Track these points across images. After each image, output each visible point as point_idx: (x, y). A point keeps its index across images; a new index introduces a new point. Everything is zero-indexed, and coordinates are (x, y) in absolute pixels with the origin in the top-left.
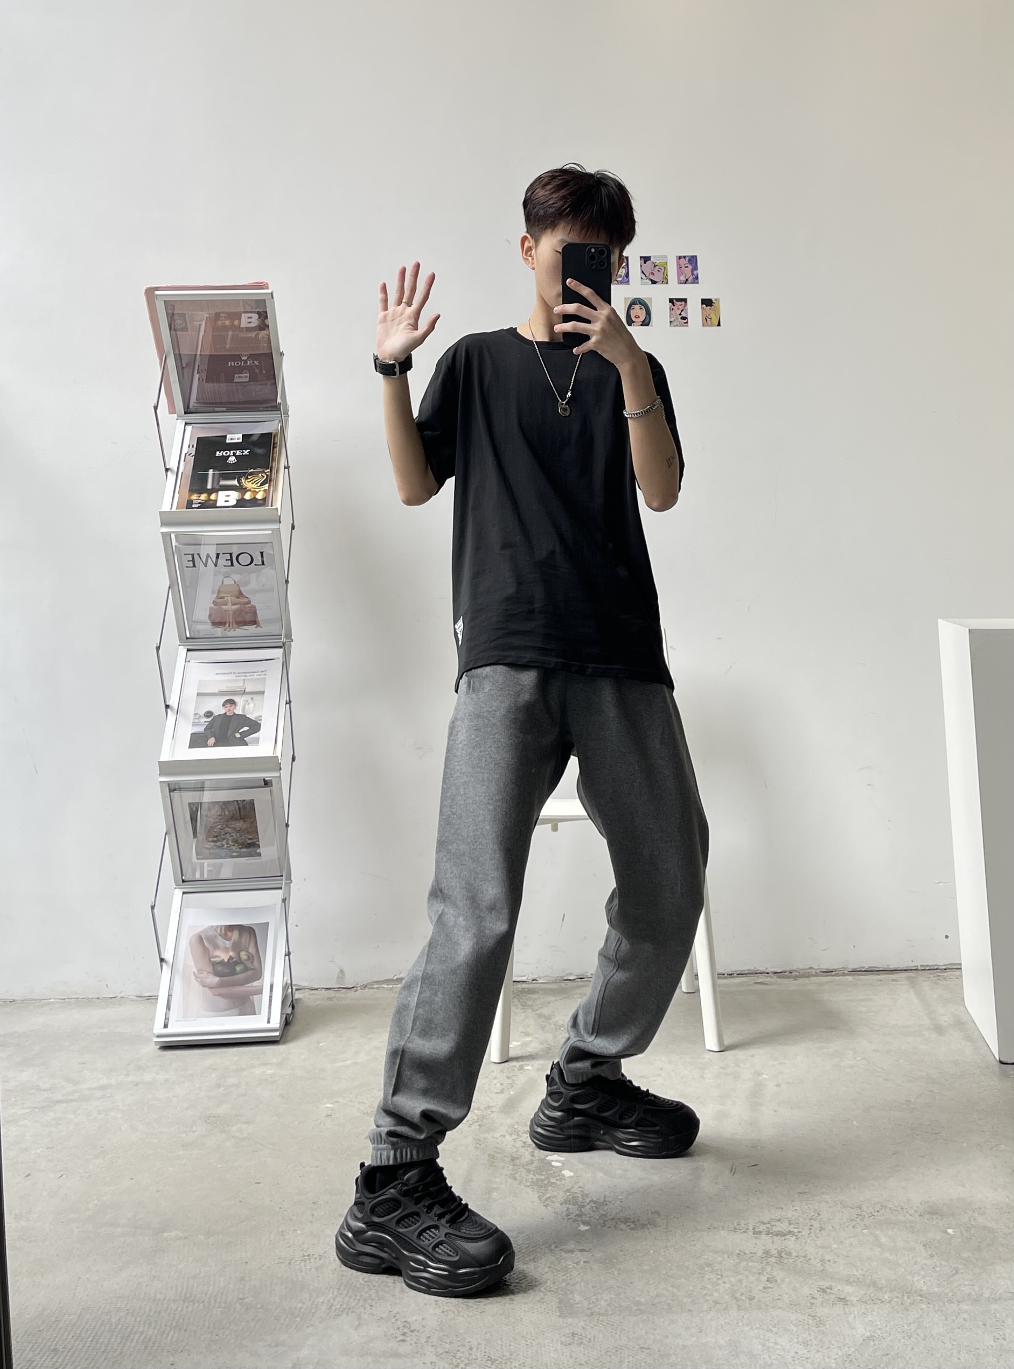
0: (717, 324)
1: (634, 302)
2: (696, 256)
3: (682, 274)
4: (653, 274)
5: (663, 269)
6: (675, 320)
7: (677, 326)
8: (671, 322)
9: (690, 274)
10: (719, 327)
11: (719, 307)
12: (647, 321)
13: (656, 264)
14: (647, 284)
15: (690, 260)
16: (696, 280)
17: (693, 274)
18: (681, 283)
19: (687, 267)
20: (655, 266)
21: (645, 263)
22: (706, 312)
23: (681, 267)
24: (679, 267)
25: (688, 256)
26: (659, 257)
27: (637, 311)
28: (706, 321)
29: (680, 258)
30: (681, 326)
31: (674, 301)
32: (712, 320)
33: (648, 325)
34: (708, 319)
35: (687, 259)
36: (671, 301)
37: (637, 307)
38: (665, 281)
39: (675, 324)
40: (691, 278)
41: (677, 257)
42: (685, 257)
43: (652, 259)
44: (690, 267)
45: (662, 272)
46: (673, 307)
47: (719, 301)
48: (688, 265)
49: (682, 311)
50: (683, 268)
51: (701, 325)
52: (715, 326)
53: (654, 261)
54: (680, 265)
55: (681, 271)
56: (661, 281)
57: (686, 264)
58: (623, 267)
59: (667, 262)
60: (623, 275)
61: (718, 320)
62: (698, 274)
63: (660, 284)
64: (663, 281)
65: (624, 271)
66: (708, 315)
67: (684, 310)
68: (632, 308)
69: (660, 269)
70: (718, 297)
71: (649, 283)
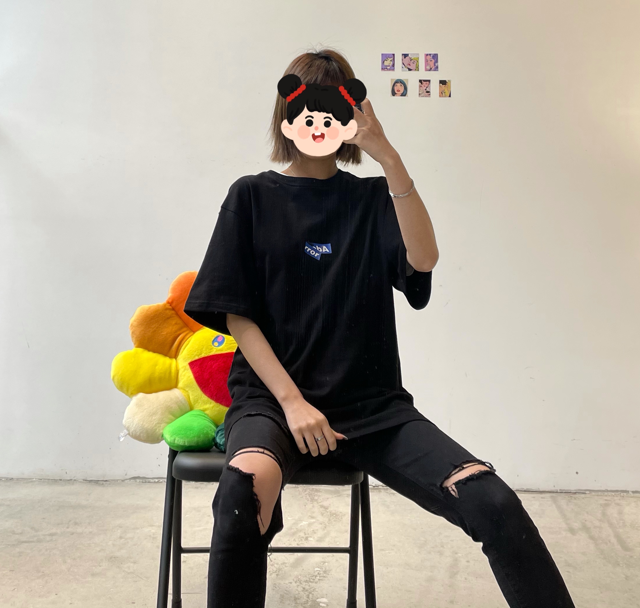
1: (397, 82)
2: (437, 54)
3: (428, 65)
4: (409, 65)
5: (416, 61)
6: (422, 93)
7: (423, 96)
8: (419, 94)
9: (433, 65)
12: (404, 94)
14: (405, 71)
16: (436, 69)
18: (427, 71)
19: (432, 61)
22: (442, 88)
23: (427, 61)
24: (426, 61)
25: (432, 54)
26: (414, 54)
27: (399, 88)
29: (427, 55)
30: (426, 96)
31: (422, 81)
32: (446, 92)
33: (405, 95)
34: (443, 93)
35: (432, 56)
36: (420, 81)
37: (399, 85)
38: (417, 69)
39: (422, 95)
41: (425, 54)
42: (430, 55)
43: (409, 55)
44: (433, 61)
45: (415, 63)
46: (421, 85)
49: (427, 87)
50: (429, 61)
51: (439, 96)
53: (411, 57)
54: (427, 59)
55: (427, 63)
56: (413, 69)
57: (431, 59)
58: (391, 61)
59: (418, 58)
60: (391, 65)
61: (450, 93)
62: (438, 65)
63: (414, 71)
64: (415, 69)
65: (391, 62)
66: (443, 90)
67: (428, 87)
68: (396, 85)
69: (414, 62)
70: (449, 79)
71: (407, 70)
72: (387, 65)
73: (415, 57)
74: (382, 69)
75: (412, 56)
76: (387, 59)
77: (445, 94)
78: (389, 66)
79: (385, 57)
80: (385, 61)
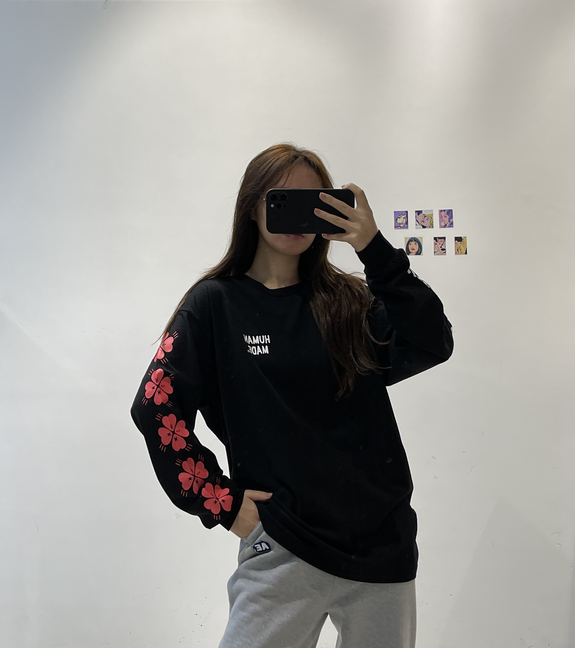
0: (465, 252)
1: (411, 240)
2: (452, 210)
3: (443, 221)
4: (424, 222)
5: (430, 218)
6: (437, 251)
7: (438, 254)
8: (435, 252)
9: (448, 221)
10: (466, 255)
11: (466, 242)
12: (419, 252)
13: (425, 215)
14: (419, 228)
15: (448, 213)
16: (451, 225)
18: (442, 227)
20: (425, 217)
21: (418, 215)
22: (457, 245)
24: (441, 217)
25: (446, 210)
26: (428, 211)
27: (413, 245)
28: (458, 251)
29: (441, 211)
30: (441, 254)
31: (437, 239)
32: (462, 249)
33: (420, 254)
36: (435, 239)
37: (413, 243)
38: (432, 226)
39: (438, 253)
40: (449, 224)
41: (439, 210)
42: (444, 211)
43: (423, 212)
44: (448, 217)
45: (430, 220)
46: (436, 243)
47: (466, 238)
48: (447, 216)
49: (442, 245)
50: (443, 217)
52: (463, 254)
54: (441, 216)
55: (442, 219)
56: (428, 226)
57: (445, 215)
58: (404, 218)
59: (433, 214)
60: (404, 222)
61: (466, 250)
62: (453, 221)
63: (428, 228)
64: (430, 227)
65: (405, 220)
66: (459, 247)
67: (444, 245)
68: (410, 244)
69: (428, 219)
70: (465, 236)
71: (420, 227)
72: (400, 222)
73: (428, 214)
74: (395, 227)
75: (426, 213)
76: (400, 217)
77: (461, 251)
78: (402, 223)
79: (398, 214)
80: (398, 219)
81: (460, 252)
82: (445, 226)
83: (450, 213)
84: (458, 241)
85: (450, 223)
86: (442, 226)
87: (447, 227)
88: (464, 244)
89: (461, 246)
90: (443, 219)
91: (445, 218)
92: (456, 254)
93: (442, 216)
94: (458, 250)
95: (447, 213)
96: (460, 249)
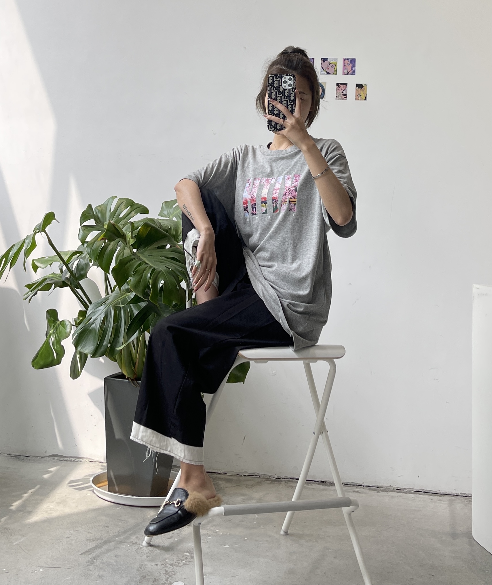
10: (365, 101)
11: (366, 89)
17: (352, 69)
47: (367, 85)
48: (350, 64)
81: (360, 98)
82: (348, 74)
83: (353, 61)
84: (359, 88)
85: (353, 71)
86: (344, 73)
87: (349, 74)
88: (364, 91)
89: (361, 92)
90: (346, 66)
91: (348, 66)
92: (356, 99)
93: (345, 64)
94: (358, 96)
95: (350, 62)
96: (360, 95)
